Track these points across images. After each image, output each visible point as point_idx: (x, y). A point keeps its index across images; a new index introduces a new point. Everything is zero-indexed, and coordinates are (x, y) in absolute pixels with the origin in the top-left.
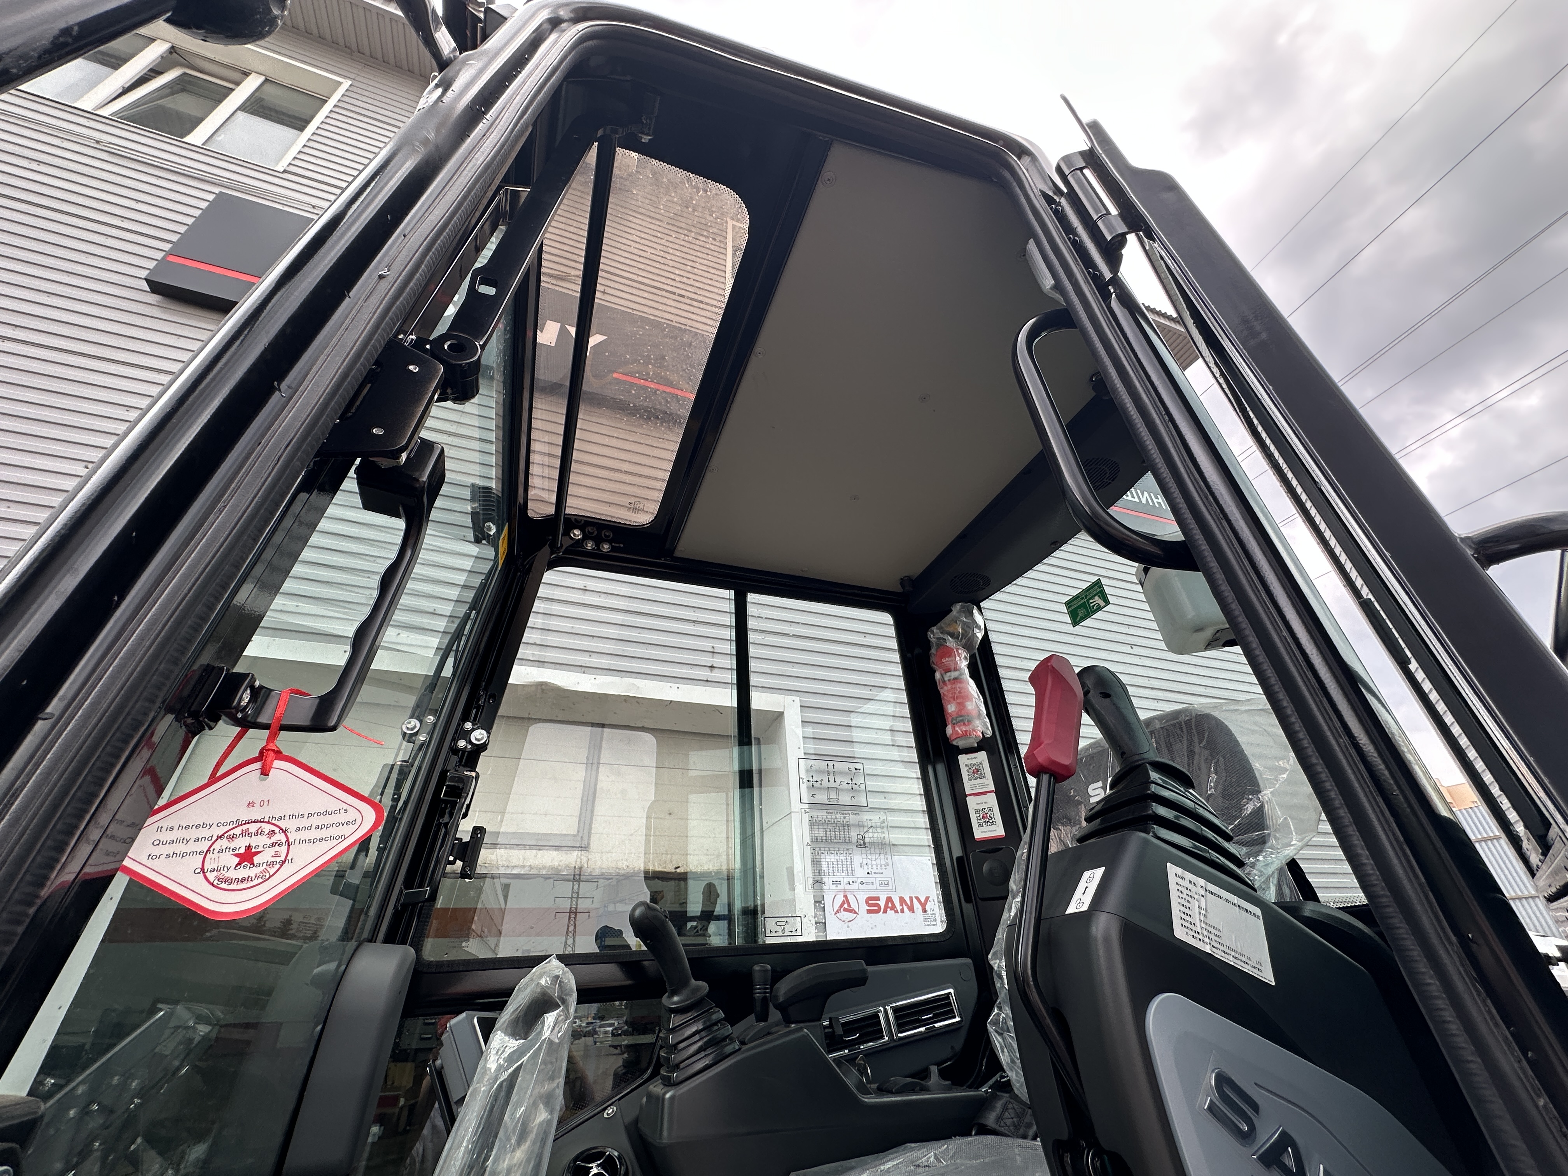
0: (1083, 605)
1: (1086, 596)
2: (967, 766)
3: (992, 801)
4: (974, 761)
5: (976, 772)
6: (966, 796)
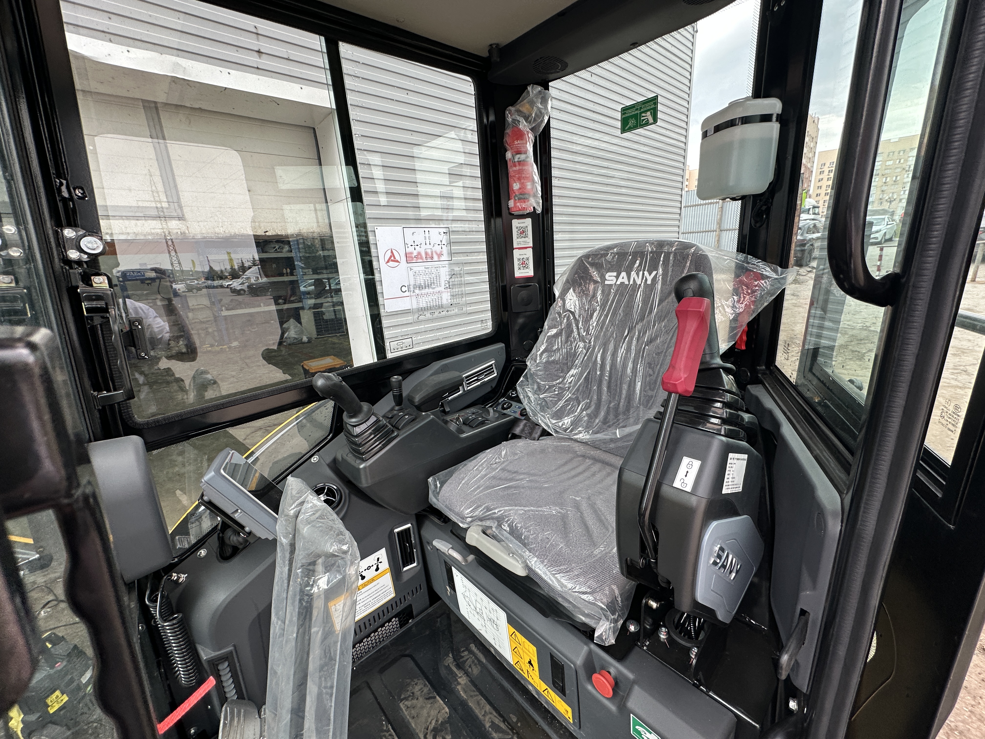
0: (636, 117)
1: (641, 108)
2: (517, 228)
3: (529, 253)
4: (522, 225)
5: (523, 233)
6: (513, 249)
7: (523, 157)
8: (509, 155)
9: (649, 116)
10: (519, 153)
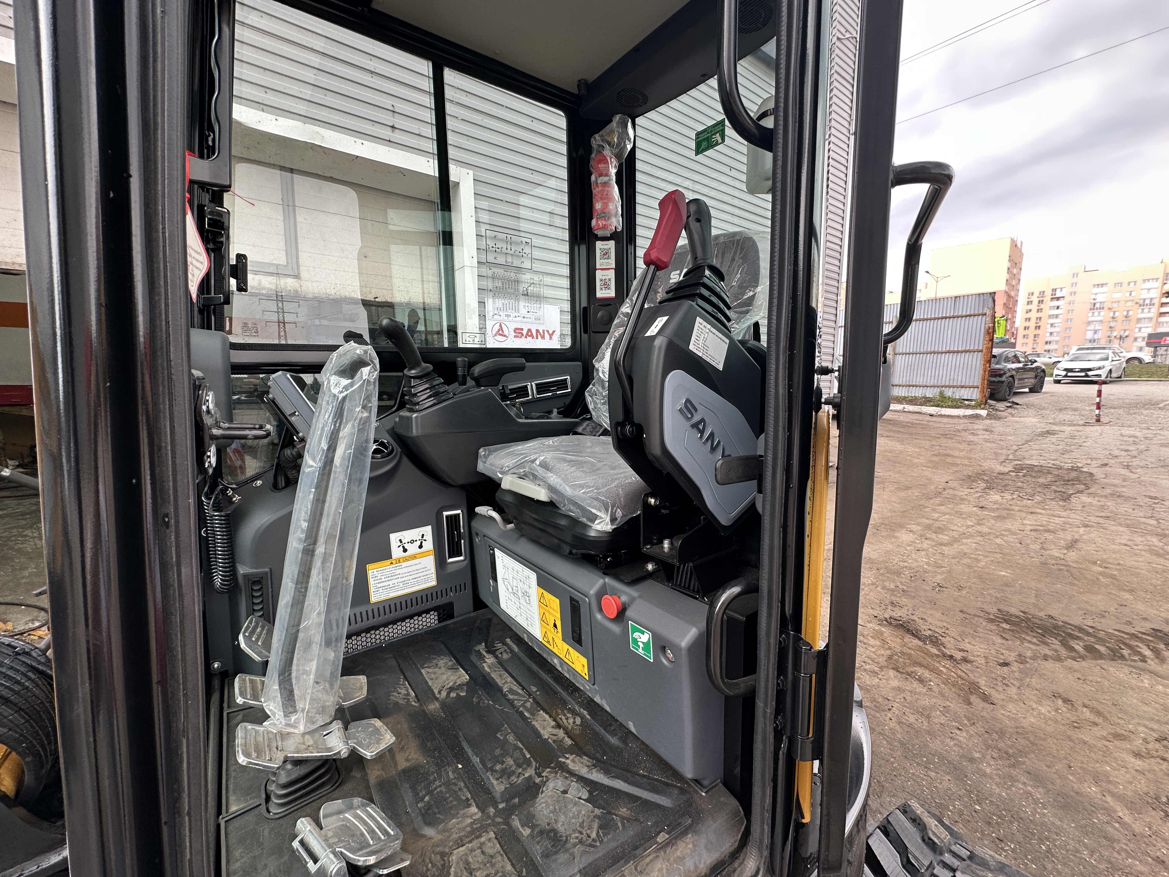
0: (707, 139)
1: (711, 131)
2: (600, 249)
3: (611, 274)
4: (605, 247)
5: (606, 254)
6: (596, 269)
7: (605, 179)
8: (593, 178)
9: (718, 137)
10: (601, 175)
